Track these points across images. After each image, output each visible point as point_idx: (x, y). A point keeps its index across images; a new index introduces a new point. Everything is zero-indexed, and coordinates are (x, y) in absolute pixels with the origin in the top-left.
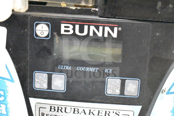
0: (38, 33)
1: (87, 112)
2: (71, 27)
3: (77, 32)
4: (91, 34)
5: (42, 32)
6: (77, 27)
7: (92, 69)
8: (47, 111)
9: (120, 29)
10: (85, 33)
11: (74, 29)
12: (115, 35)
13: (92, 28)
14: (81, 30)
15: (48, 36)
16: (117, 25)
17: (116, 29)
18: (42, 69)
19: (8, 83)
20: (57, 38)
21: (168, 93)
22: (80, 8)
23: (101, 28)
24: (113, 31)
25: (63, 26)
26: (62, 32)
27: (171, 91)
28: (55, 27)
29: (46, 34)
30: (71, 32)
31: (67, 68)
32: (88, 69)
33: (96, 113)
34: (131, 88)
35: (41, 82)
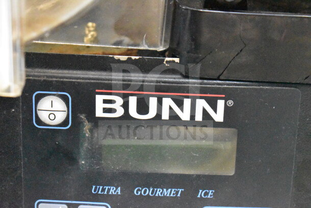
0: (44, 116)
2: (119, 101)
3: (133, 112)
5: (52, 113)
6: (133, 101)
7: (168, 192)
9: (230, 103)
11: (126, 106)
12: (219, 117)
13: (168, 102)
15: (65, 123)
16: (224, 96)
17: (221, 104)
20: (87, 126)
22: (137, 58)
23: (187, 103)
26: (99, 113)
29: (60, 117)
30: (120, 112)
31: (112, 190)
32: (159, 192)
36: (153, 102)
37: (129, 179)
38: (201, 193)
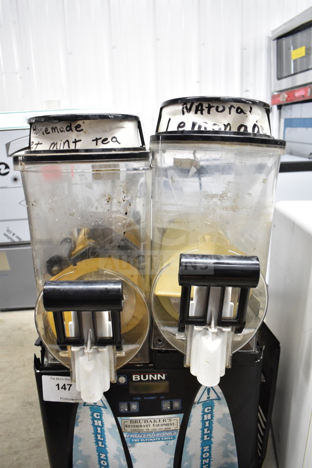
0: (120, 381)
1: (153, 421)
2: (139, 376)
3: (142, 379)
4: (150, 379)
5: (122, 380)
6: (142, 376)
7: (153, 398)
8: (128, 423)
9: (166, 375)
10: (147, 379)
11: (140, 377)
12: (164, 378)
13: (151, 376)
14: (145, 377)
15: (126, 382)
16: (164, 373)
17: (164, 375)
18: (124, 401)
19: (103, 409)
20: (131, 383)
21: (198, 403)
22: (143, 365)
23: (155, 375)
24: (162, 376)
25: (134, 376)
26: (134, 379)
27: (200, 401)
28: (129, 378)
29: (124, 381)
30: (139, 379)
31: (139, 398)
32: (150, 398)
33: (158, 421)
34: (177, 405)
35: (124, 408)
36: (147, 376)
37: (142, 396)
38: (161, 397)
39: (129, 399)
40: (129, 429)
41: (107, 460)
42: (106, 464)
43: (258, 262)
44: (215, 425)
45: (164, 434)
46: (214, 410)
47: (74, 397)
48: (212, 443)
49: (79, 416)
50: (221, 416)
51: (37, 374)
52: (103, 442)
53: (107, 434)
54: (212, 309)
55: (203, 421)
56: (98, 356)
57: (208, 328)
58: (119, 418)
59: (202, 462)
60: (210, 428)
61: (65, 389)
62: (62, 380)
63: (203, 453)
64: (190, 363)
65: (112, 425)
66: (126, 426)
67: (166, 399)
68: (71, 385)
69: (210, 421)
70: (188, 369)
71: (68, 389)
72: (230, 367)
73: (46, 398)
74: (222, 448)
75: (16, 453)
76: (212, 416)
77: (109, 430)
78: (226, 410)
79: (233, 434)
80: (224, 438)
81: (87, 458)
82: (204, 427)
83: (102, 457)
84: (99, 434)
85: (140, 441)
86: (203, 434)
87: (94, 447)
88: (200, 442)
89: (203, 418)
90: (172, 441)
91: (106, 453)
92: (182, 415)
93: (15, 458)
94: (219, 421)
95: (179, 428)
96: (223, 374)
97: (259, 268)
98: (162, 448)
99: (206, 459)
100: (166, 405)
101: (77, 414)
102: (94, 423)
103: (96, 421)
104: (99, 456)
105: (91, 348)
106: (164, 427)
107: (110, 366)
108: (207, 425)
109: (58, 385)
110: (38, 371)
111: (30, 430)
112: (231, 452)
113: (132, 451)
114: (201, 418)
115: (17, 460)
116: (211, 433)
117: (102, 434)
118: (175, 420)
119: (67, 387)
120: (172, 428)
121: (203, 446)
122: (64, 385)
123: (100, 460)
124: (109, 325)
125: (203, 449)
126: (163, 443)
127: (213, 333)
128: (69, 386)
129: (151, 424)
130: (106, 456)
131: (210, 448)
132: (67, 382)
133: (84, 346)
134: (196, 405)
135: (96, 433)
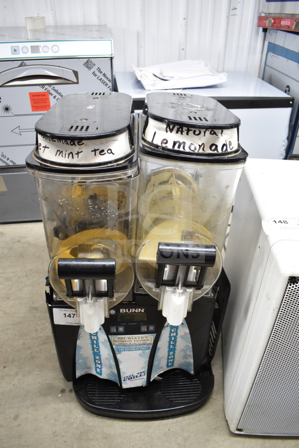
0: (111, 313)
1: (134, 338)
2: (125, 310)
4: (133, 312)
6: (127, 310)
7: (135, 324)
8: (117, 339)
9: (145, 309)
10: (131, 311)
12: (143, 311)
14: (129, 311)
17: (143, 309)
18: (113, 325)
20: (119, 314)
21: (167, 326)
23: (137, 309)
25: (121, 310)
26: (121, 312)
27: (169, 325)
28: (118, 311)
29: (114, 313)
30: (125, 312)
31: (124, 324)
32: (133, 324)
33: (138, 338)
34: (152, 328)
35: (114, 330)
36: (131, 310)
37: (127, 322)
38: (141, 323)
39: (117, 325)
40: (117, 343)
41: (100, 360)
42: (99, 362)
43: (214, 250)
44: (179, 340)
45: (142, 346)
46: (178, 330)
47: (77, 322)
48: (176, 350)
49: (80, 334)
50: (183, 334)
51: (49, 307)
52: (98, 349)
53: (101, 345)
54: (180, 275)
55: (170, 337)
56: (97, 303)
57: (176, 288)
58: (110, 336)
59: (168, 361)
60: (175, 341)
61: (70, 317)
62: (68, 311)
63: (169, 355)
64: (162, 308)
65: (105, 340)
66: (115, 341)
67: (144, 324)
68: (75, 315)
69: (175, 337)
70: (161, 311)
71: (72, 317)
72: (190, 311)
73: (56, 322)
74: (182, 354)
75: (29, 348)
76: (177, 334)
77: (102, 342)
78: (187, 331)
79: (191, 345)
80: (185, 347)
81: (85, 359)
82: (170, 340)
83: (97, 358)
84: (95, 344)
85: (125, 350)
86: (170, 345)
87: (91, 352)
88: (167, 349)
89: (170, 335)
90: (147, 351)
91: (100, 356)
92: (155, 335)
93: (29, 352)
94: (182, 337)
95: (152, 342)
96: (185, 316)
97: (215, 254)
98: (140, 355)
99: (171, 359)
100: (144, 328)
101: (79, 333)
102: (91, 337)
103: (93, 337)
104: (95, 357)
105: (91, 299)
106: (142, 342)
107: (105, 308)
108: (173, 339)
109: (65, 314)
110: (50, 305)
111: (37, 330)
112: (189, 356)
113: (118, 356)
114: (168, 335)
115: (30, 353)
116: (175, 344)
117: (97, 344)
118: (150, 338)
119: (72, 316)
120: (148, 342)
121: (169, 352)
122: (70, 314)
123: (95, 360)
124: (105, 282)
125: (169, 354)
126: (141, 352)
127: (179, 293)
128: (73, 315)
129: (133, 340)
130: (100, 358)
131: (174, 353)
132: (71, 313)
133: (87, 297)
134: (166, 328)
135: (93, 344)
